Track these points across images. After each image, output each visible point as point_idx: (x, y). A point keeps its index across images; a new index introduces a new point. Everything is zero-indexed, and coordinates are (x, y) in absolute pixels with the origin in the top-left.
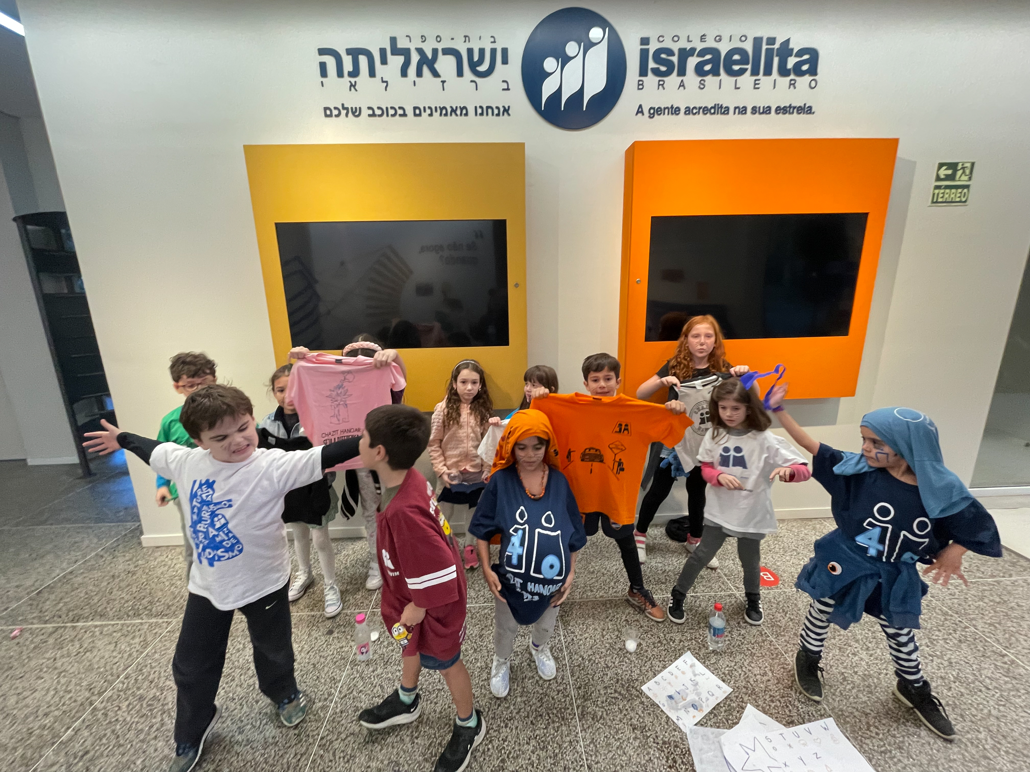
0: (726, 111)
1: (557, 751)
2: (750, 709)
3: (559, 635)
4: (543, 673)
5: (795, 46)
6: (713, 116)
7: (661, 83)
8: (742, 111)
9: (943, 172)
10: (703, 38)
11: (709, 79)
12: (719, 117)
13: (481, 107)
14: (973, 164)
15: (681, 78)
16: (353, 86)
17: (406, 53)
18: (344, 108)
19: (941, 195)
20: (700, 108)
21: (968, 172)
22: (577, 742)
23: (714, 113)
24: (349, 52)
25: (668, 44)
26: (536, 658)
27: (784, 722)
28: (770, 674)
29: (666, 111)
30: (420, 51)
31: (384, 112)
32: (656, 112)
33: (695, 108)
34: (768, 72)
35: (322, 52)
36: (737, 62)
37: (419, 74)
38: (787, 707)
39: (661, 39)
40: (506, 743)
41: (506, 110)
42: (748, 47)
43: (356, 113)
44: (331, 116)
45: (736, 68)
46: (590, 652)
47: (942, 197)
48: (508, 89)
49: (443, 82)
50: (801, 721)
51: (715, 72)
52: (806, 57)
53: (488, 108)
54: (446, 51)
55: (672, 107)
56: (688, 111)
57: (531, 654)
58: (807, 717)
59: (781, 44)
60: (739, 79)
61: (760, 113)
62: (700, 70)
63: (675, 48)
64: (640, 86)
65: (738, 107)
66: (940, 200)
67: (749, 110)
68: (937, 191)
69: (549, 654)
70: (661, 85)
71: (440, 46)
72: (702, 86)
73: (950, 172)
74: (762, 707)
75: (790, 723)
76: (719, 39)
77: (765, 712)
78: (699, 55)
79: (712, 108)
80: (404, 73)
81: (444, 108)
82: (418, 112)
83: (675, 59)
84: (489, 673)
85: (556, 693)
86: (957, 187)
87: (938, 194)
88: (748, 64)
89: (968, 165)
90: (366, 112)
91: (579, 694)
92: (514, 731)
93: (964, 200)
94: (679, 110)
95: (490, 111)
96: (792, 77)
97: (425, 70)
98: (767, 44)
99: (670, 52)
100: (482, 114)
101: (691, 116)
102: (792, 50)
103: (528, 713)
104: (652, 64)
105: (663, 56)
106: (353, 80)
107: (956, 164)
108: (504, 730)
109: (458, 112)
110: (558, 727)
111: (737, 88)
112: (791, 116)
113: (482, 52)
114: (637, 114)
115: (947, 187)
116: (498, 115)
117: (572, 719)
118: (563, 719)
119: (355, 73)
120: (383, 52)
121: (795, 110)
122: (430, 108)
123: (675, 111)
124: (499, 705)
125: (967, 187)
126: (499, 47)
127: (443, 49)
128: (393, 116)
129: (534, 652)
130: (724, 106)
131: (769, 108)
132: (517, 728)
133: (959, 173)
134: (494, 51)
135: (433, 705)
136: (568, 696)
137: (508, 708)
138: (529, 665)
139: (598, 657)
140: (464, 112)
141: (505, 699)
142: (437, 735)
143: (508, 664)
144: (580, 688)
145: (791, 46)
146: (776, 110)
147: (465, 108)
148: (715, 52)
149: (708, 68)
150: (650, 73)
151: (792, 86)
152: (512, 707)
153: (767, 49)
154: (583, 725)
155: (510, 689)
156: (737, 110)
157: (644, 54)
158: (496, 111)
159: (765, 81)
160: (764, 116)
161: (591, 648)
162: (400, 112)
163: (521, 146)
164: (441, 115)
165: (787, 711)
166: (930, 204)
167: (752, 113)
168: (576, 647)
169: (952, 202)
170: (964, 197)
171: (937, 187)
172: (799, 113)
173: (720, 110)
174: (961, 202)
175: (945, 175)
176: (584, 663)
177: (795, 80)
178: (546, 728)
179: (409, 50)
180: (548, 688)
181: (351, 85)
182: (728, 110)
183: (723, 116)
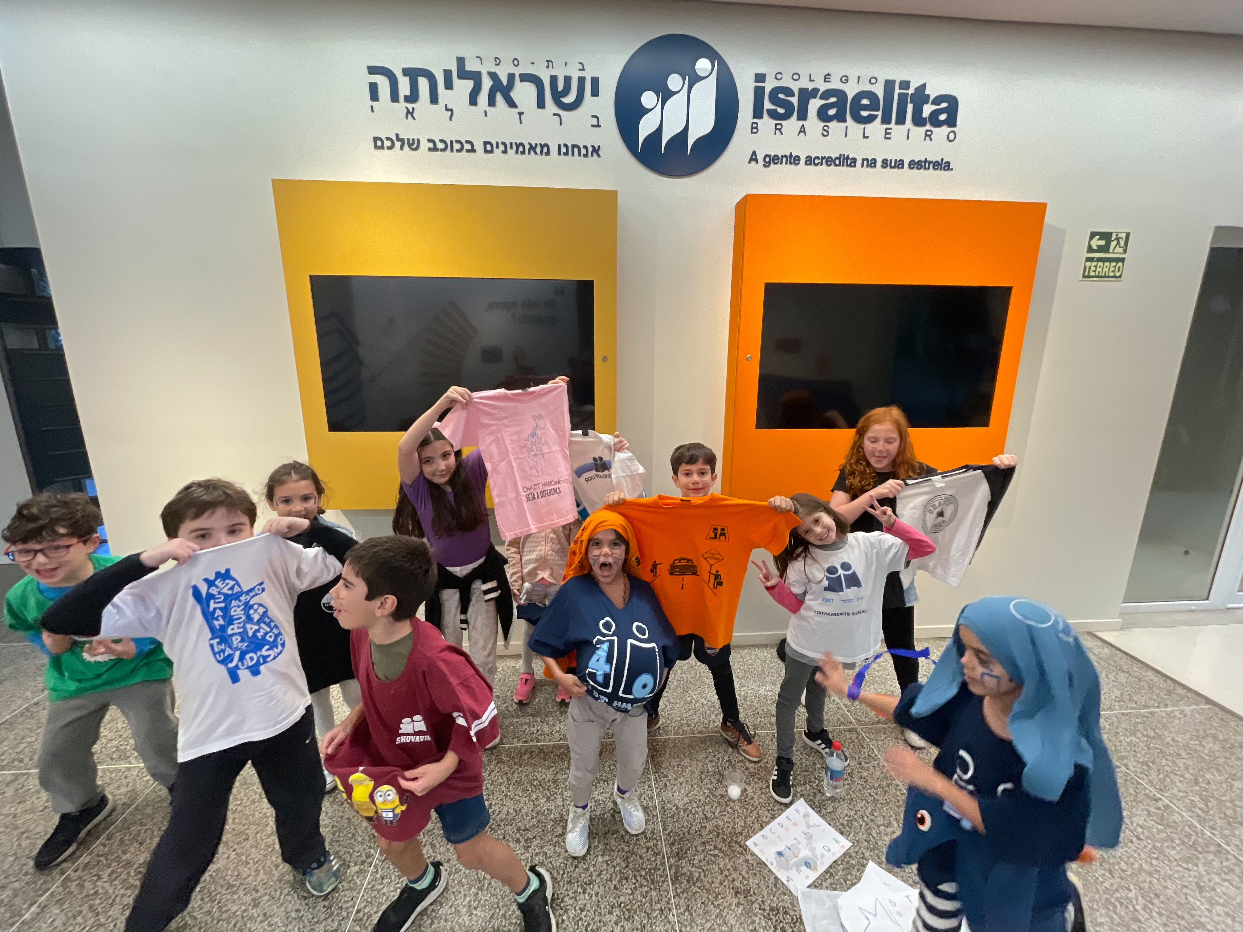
0: (853, 163)
1: (645, 922)
2: (871, 867)
3: (649, 780)
4: (630, 826)
5: (932, 92)
6: (838, 168)
7: (778, 127)
8: (872, 163)
9: (1096, 243)
10: (827, 78)
11: (834, 125)
12: (844, 170)
13: (566, 146)
14: (1128, 235)
15: (801, 123)
16: (410, 113)
17: (476, 77)
18: (398, 139)
19: (1094, 269)
20: (823, 158)
21: (1122, 243)
22: (670, 910)
23: (839, 165)
24: (406, 72)
25: (787, 82)
26: (621, 807)
27: (911, 882)
29: (784, 159)
30: (493, 76)
31: (448, 146)
32: (772, 160)
33: (817, 158)
34: (901, 121)
35: (372, 70)
36: (866, 107)
37: (492, 102)
39: (779, 76)
40: (584, 913)
41: (596, 151)
42: (879, 91)
43: (414, 145)
44: (382, 147)
45: (864, 114)
46: (686, 800)
47: (1095, 271)
48: (598, 126)
49: (521, 114)
51: (840, 117)
52: (944, 105)
53: (574, 146)
54: (525, 78)
55: (791, 155)
56: (810, 161)
57: (615, 803)
59: (916, 89)
60: (868, 126)
61: (891, 167)
62: (822, 115)
63: (795, 87)
64: (755, 129)
65: (867, 160)
66: (1092, 274)
67: (879, 163)
68: (1088, 264)
69: (637, 803)
70: (778, 129)
71: (517, 71)
72: (825, 133)
73: (1103, 243)
76: (845, 79)
78: (821, 98)
79: (836, 158)
80: (473, 101)
81: (522, 144)
82: (489, 147)
83: (795, 100)
84: (565, 827)
85: (644, 850)
86: (1110, 260)
87: (1090, 267)
88: (878, 110)
89: (1123, 236)
90: (425, 145)
91: (672, 851)
92: (594, 898)
93: (1118, 274)
94: (799, 159)
95: (576, 150)
96: (928, 127)
97: (499, 98)
98: (900, 89)
99: (789, 92)
100: (566, 154)
101: (812, 167)
102: (929, 96)
103: (612, 875)
104: (768, 105)
105: (781, 96)
106: (410, 106)
107: (1111, 234)
108: (582, 896)
109: (538, 150)
110: (647, 892)
111: (865, 137)
112: (926, 172)
113: (568, 80)
114: (750, 162)
115: (1099, 260)
116: (586, 155)
117: (663, 882)
118: (653, 883)
119: (413, 97)
120: (448, 74)
121: (931, 165)
122: (504, 144)
123: (794, 160)
124: (576, 866)
125: (1122, 260)
126: (588, 75)
127: (521, 75)
128: (458, 151)
129: (619, 801)
130: (851, 157)
131: (902, 161)
132: (597, 894)
133: (1113, 244)
134: (582, 81)
136: (659, 854)
137: (587, 869)
138: (613, 816)
139: (695, 805)
140: (545, 150)
141: (584, 858)
142: (501, 905)
143: (588, 815)
144: (673, 844)
145: (927, 92)
146: (910, 164)
147: (546, 145)
148: (841, 94)
149: (832, 112)
150: (765, 114)
151: (927, 138)
152: (592, 869)
153: (900, 94)
154: (676, 888)
155: (590, 847)
156: (865, 162)
157: (759, 93)
158: (583, 151)
159: (897, 130)
160: (896, 170)
161: (687, 795)
162: (468, 147)
163: (613, 194)
164: (517, 152)
166: (1081, 278)
167: (882, 166)
168: (670, 794)
169: (1105, 277)
170: (1118, 271)
171: (1089, 259)
172: (935, 169)
173: (846, 161)
174: (1115, 277)
175: (1097, 246)
176: (678, 814)
177: (931, 131)
178: (632, 893)
179: (479, 74)
180: (635, 844)
181: (408, 112)
182: (855, 162)
183: (849, 169)
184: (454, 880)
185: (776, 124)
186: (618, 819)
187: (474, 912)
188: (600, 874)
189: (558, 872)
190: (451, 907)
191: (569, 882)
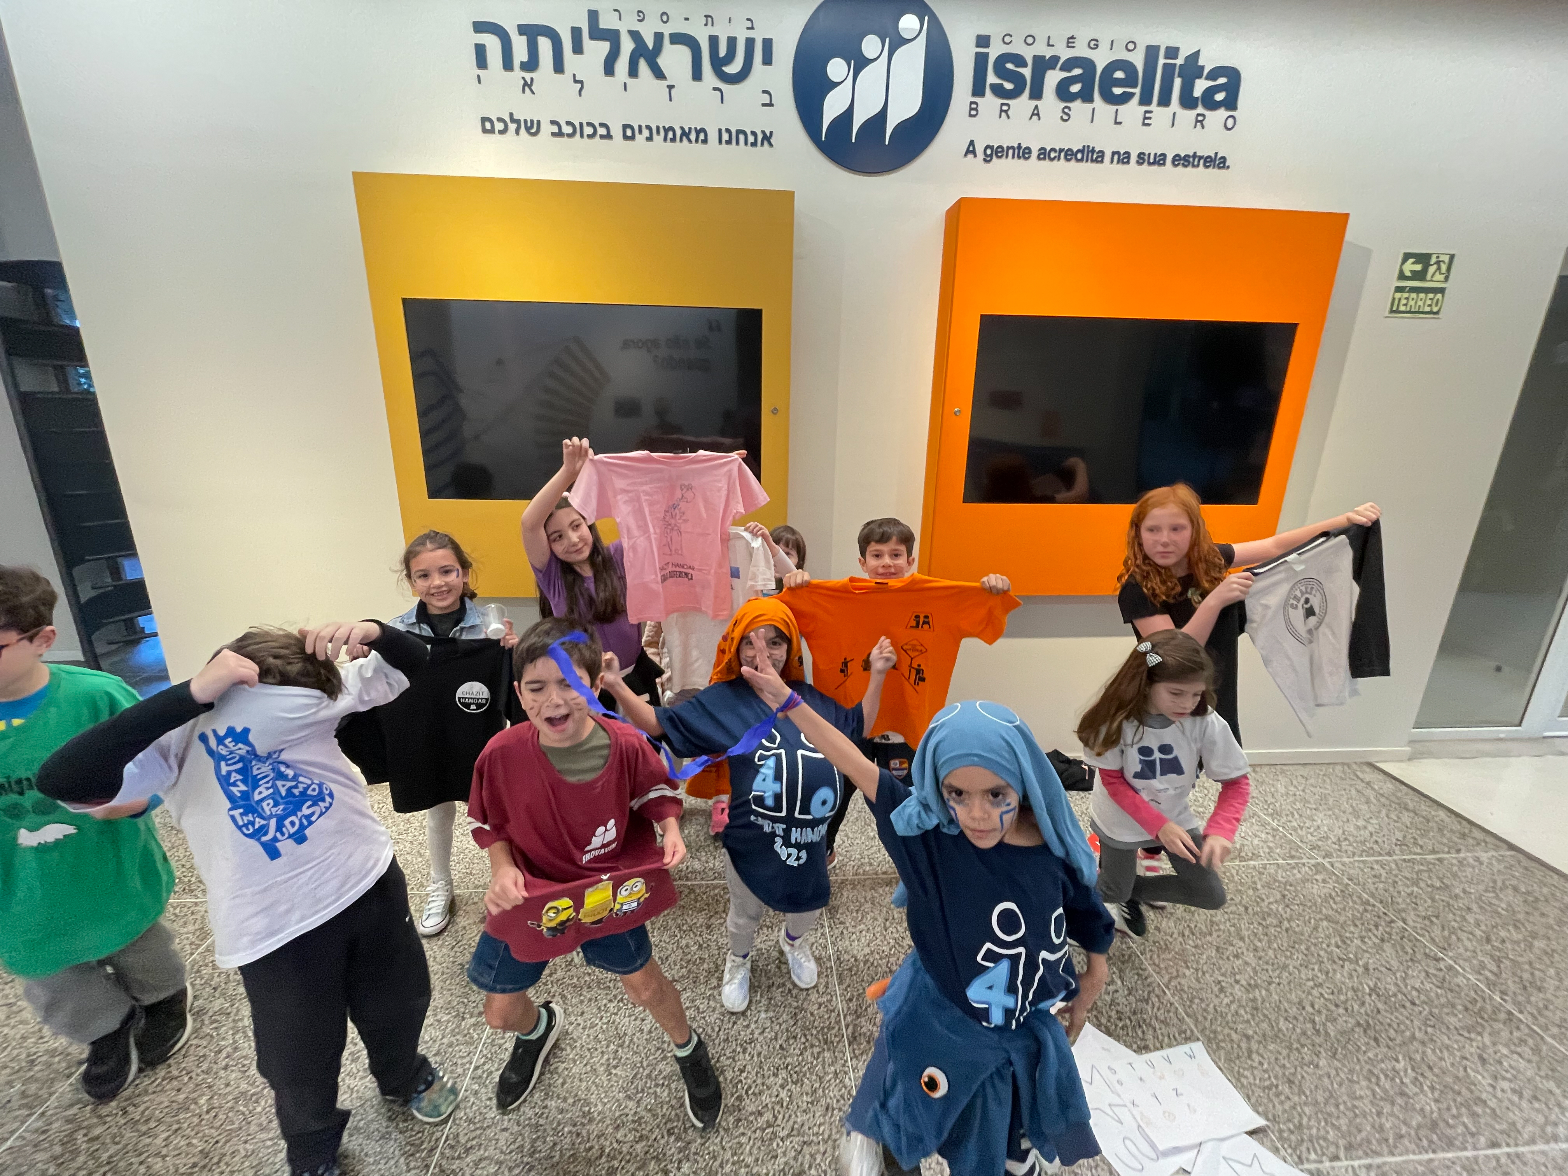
0: (1099, 157)
1: (817, 1085)
2: (1088, 1029)
3: (823, 926)
4: (799, 978)
5: (1208, 62)
6: (1080, 164)
7: (1005, 108)
8: (1123, 158)
9: (1410, 267)
10: (1070, 41)
11: (1077, 106)
12: (1088, 167)
13: (728, 131)
14: (1452, 257)
15: (1035, 102)
16: (527, 85)
17: (613, 36)
18: (513, 120)
19: (1404, 301)
20: (1061, 150)
21: (1444, 267)
22: (846, 1073)
23: (1081, 160)
24: (523, 29)
25: (1018, 48)
26: (789, 957)
27: (1135, 1046)
28: (1119, 982)
29: (1011, 152)
30: (635, 35)
31: (577, 130)
32: (994, 153)
33: (1053, 150)
34: (1165, 101)
35: (479, 27)
36: (1119, 83)
37: (633, 72)
38: (1140, 1026)
39: (1007, 39)
40: (744, 1075)
41: (767, 138)
42: (1138, 60)
43: (532, 128)
44: (492, 131)
45: (1117, 91)
46: (867, 950)
47: (1405, 305)
48: (771, 105)
49: (671, 87)
50: (1158, 1045)
51: (1086, 96)
52: (1222, 80)
53: (739, 132)
54: (678, 39)
55: (1019, 146)
56: (1044, 154)
57: (782, 953)
58: (1166, 1039)
59: (1187, 58)
60: (1121, 108)
61: (1150, 164)
62: (1063, 92)
63: (1028, 55)
64: (973, 110)
65: (1118, 153)
66: (1402, 308)
67: (1134, 158)
68: (1398, 295)
69: (809, 953)
70: (1004, 111)
71: (667, 30)
72: (1065, 117)
73: (1418, 267)
74: (1106, 1027)
75: (1142, 1049)
76: (1094, 44)
77: (1109, 1033)
78: (1061, 69)
79: (1078, 151)
80: (609, 70)
81: (672, 129)
82: (629, 133)
83: (1027, 72)
84: (720, 979)
85: (816, 1006)
86: (1427, 290)
87: (1400, 299)
88: (1135, 86)
89: (1446, 258)
90: (547, 129)
91: (849, 1008)
92: (755, 1058)
93: (1435, 309)
94: (1030, 152)
95: (742, 137)
96: (1200, 110)
97: (643, 66)
99: (1019, 61)
100: (729, 142)
101: (1047, 162)
102: (1203, 67)
103: (776, 1034)
104: (992, 78)
105: (1010, 66)
106: (528, 76)
107: (1428, 256)
108: (741, 1056)
109: (693, 137)
110: (819, 1053)
111: (1116, 123)
112: (1195, 170)
113: (732, 42)
114: (966, 155)
115: (1413, 290)
116: (754, 144)
117: (838, 1043)
118: (826, 1043)
119: (531, 65)
120: (576, 32)
121: (1202, 162)
122: (649, 128)
123: (1023, 153)
124: (735, 1023)
125: (1442, 291)
126: (759, 36)
127: (672, 36)
128: (589, 136)
129: (786, 948)
130: (1097, 149)
131: (1164, 155)
132: (759, 1054)
133: (1432, 269)
134: (750, 43)
135: (638, 1022)
136: (833, 1011)
137: (748, 1026)
138: (779, 968)
139: (877, 957)
140: (702, 136)
141: (743, 1013)
142: (645, 1064)
143: (749, 965)
144: (851, 1000)
145: (1200, 63)
146: (1174, 160)
147: (703, 130)
148: (1088, 65)
149: (1075, 88)
150: (988, 91)
151: (1198, 124)
152: (753, 1026)
153: (1165, 65)
154: (854, 1050)
155: (750, 1002)
156: (1116, 157)
157: (981, 61)
158: (751, 139)
159: (1160, 114)
160: (1155, 167)
161: (868, 945)
162: (602, 131)
163: (788, 197)
164: (665, 139)
165: (1140, 1033)
166: (1387, 314)
167: (1138, 162)
168: (847, 943)
169: (1419, 312)
170: (1437, 305)
171: (1399, 289)
172: (1206, 167)
173: (1091, 155)
174: (1431, 312)
175: (1411, 271)
176: (857, 966)
177: (1203, 115)
178: (801, 1054)
179: (617, 32)
180: (805, 999)
181: (525, 84)
182: (1103, 156)
183: (1095, 165)
184: (589, 1036)
185: (1002, 104)
186: (785, 971)
187: (614, 1071)
188: (763, 1032)
189: (713, 1028)
190: (586, 1065)
191: (726, 1040)
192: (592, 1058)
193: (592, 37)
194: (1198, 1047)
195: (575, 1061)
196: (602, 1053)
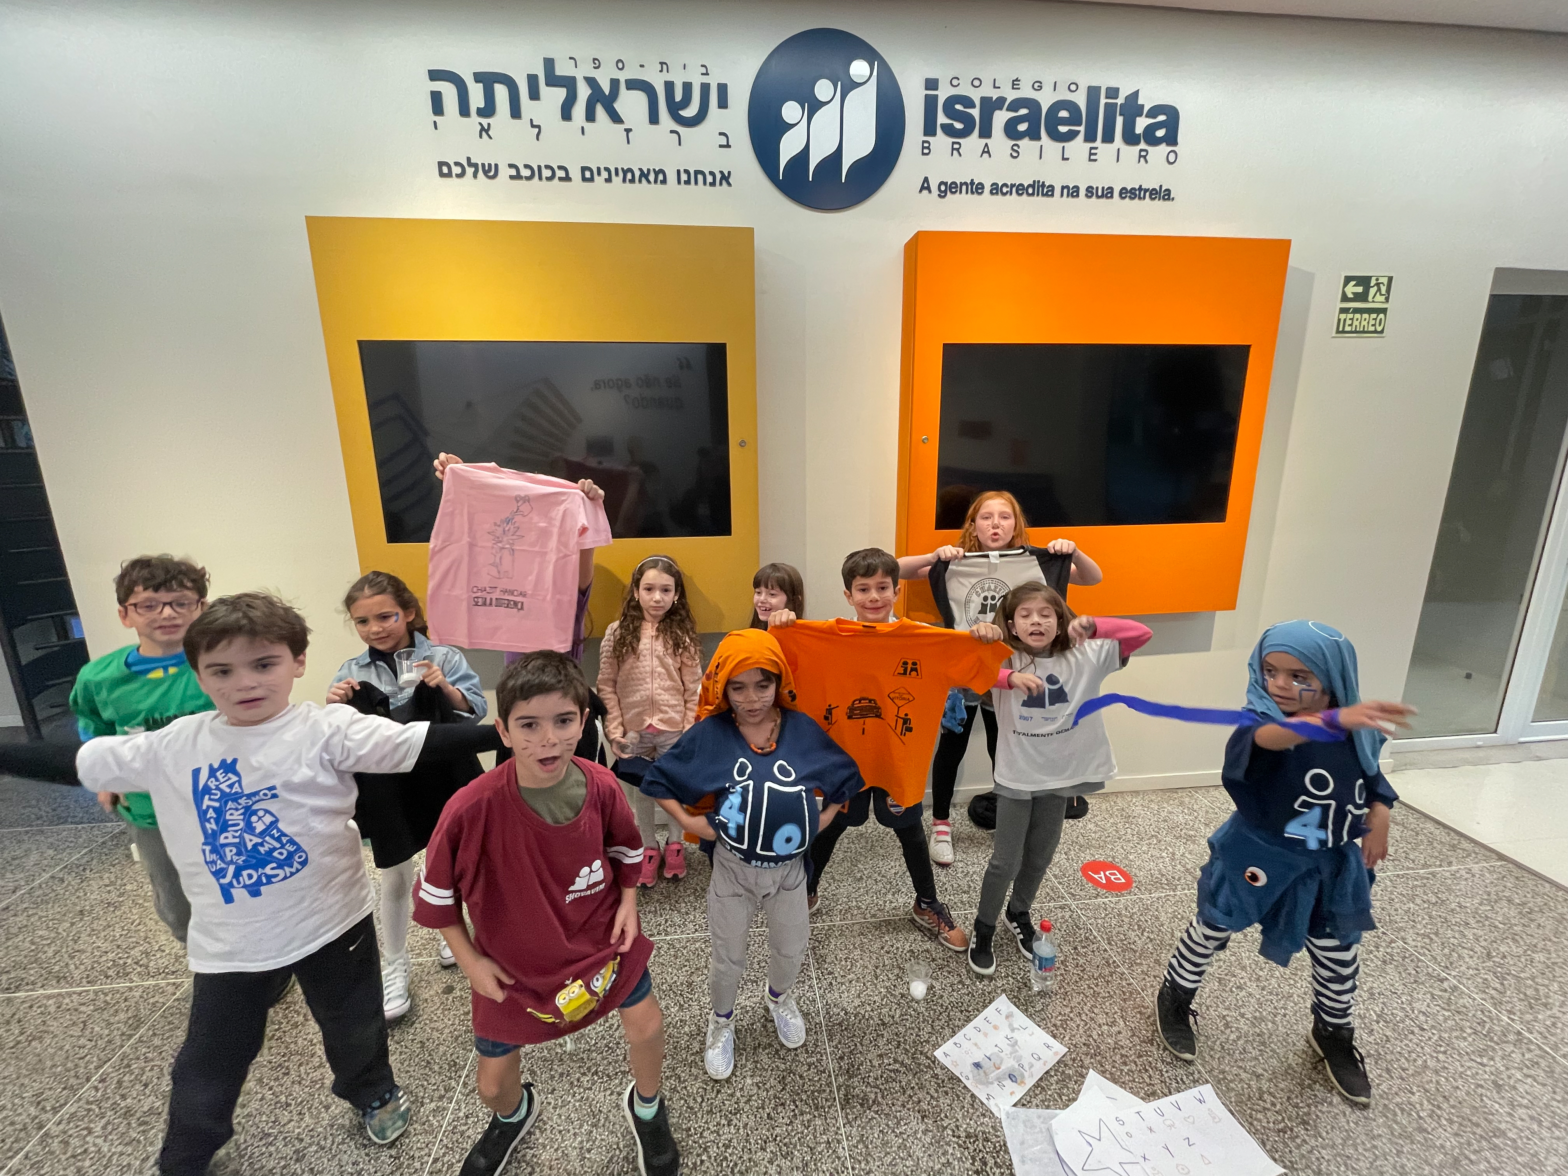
0: (1050, 191)
1: (808, 1158)
2: (1093, 1078)
3: (810, 978)
4: (786, 1038)
5: (1147, 101)
6: (1031, 198)
7: (956, 146)
8: (1074, 192)
9: (1352, 289)
10: (1015, 84)
11: (1025, 144)
12: (1039, 200)
13: (687, 172)
14: (1390, 279)
15: (984, 141)
16: (485, 130)
17: (569, 83)
18: (470, 164)
19: (1350, 322)
20: (1012, 186)
21: (1384, 289)
22: (839, 1142)
23: (1033, 194)
24: (479, 77)
25: (965, 90)
26: (774, 1014)
27: (1142, 1094)
28: (1122, 1023)
29: (964, 188)
30: (591, 82)
31: (535, 173)
32: (948, 188)
33: (1005, 185)
34: (1109, 138)
35: (435, 75)
36: (1064, 122)
37: (590, 116)
38: (1147, 1071)
39: (955, 82)
40: (730, 1151)
41: (725, 178)
42: (1080, 99)
43: (490, 172)
44: (449, 175)
45: (1063, 129)
46: (857, 1002)
47: (1351, 325)
48: (728, 146)
49: (628, 131)
50: (1166, 1091)
51: (1034, 134)
52: (1162, 118)
53: (697, 172)
54: (632, 85)
55: (972, 182)
56: (996, 189)
57: (767, 1009)
58: (1174, 1085)
59: (1127, 98)
60: (1068, 145)
61: (1098, 197)
62: (1011, 130)
63: (976, 96)
64: (926, 149)
65: (1068, 187)
66: (1348, 329)
67: (1082, 192)
68: (1343, 316)
71: (622, 77)
72: (1015, 154)
73: (1360, 289)
74: (1111, 1074)
75: (1150, 1096)
76: (1038, 86)
77: (1115, 1081)
78: (1008, 110)
79: (1029, 186)
80: (566, 115)
81: (630, 170)
82: (588, 175)
83: (975, 112)
84: (703, 1043)
85: (806, 1067)
86: (1370, 311)
87: (1345, 320)
88: (1080, 125)
89: (1385, 280)
90: (505, 172)
91: (841, 1067)
92: (741, 1131)
93: (1379, 329)
94: (983, 188)
95: (700, 177)
96: (1143, 145)
97: (600, 111)
98: (1107, 98)
99: (968, 102)
100: (688, 182)
101: (1000, 196)
102: (1142, 106)
103: (764, 1101)
104: (942, 119)
105: (958, 107)
106: (485, 122)
107: (1368, 279)
109: (652, 177)
110: (809, 1121)
111: (1064, 159)
112: (1142, 202)
113: (687, 87)
114: (921, 191)
115: (1356, 311)
116: (713, 184)
117: (829, 1107)
118: (817, 1109)
119: (488, 110)
120: (532, 80)
121: (1148, 194)
122: (607, 169)
123: (976, 188)
124: (719, 1092)
125: (1384, 311)
126: (713, 81)
127: (628, 82)
128: (548, 179)
129: (772, 1006)
130: (1047, 184)
131: (1111, 188)
132: (745, 1126)
133: (1373, 291)
134: (705, 89)
135: (614, 1097)
136: (824, 1072)
137: (732, 1095)
138: (764, 1026)
139: (869, 1008)
140: (661, 177)
141: (728, 1080)
142: (621, 1146)
143: (732, 1027)
144: (841, 1058)
145: (1140, 102)
146: (1121, 193)
147: (662, 171)
148: (1033, 105)
149: (1023, 127)
150: (939, 130)
151: (1142, 159)
152: (738, 1094)
153: (1107, 104)
154: (847, 1114)
155: (735, 1066)
156: (1065, 191)
157: (930, 104)
158: (710, 179)
159: (1105, 151)
160: (1104, 200)
161: (858, 996)
162: (561, 174)
163: (748, 232)
164: (624, 180)
165: (1145, 1077)
166: (1334, 334)
167: (1086, 195)
168: (837, 995)
169: (1364, 332)
170: (1380, 325)
171: (1343, 311)
172: (1152, 199)
173: (1042, 189)
174: (1375, 332)
175: (1353, 293)
176: (847, 1020)
177: (1146, 151)
178: (791, 1123)
179: (573, 79)
180: (794, 1060)
181: (483, 129)
182: (1053, 191)
183: (1045, 199)
184: (560, 1116)
185: (953, 143)
187: (588, 1156)
188: (749, 1100)
190: (556, 1150)
191: (710, 1112)
192: (563, 1141)
193: (547, 85)
194: (1207, 1090)
195: (544, 1147)
196: (575, 1134)
